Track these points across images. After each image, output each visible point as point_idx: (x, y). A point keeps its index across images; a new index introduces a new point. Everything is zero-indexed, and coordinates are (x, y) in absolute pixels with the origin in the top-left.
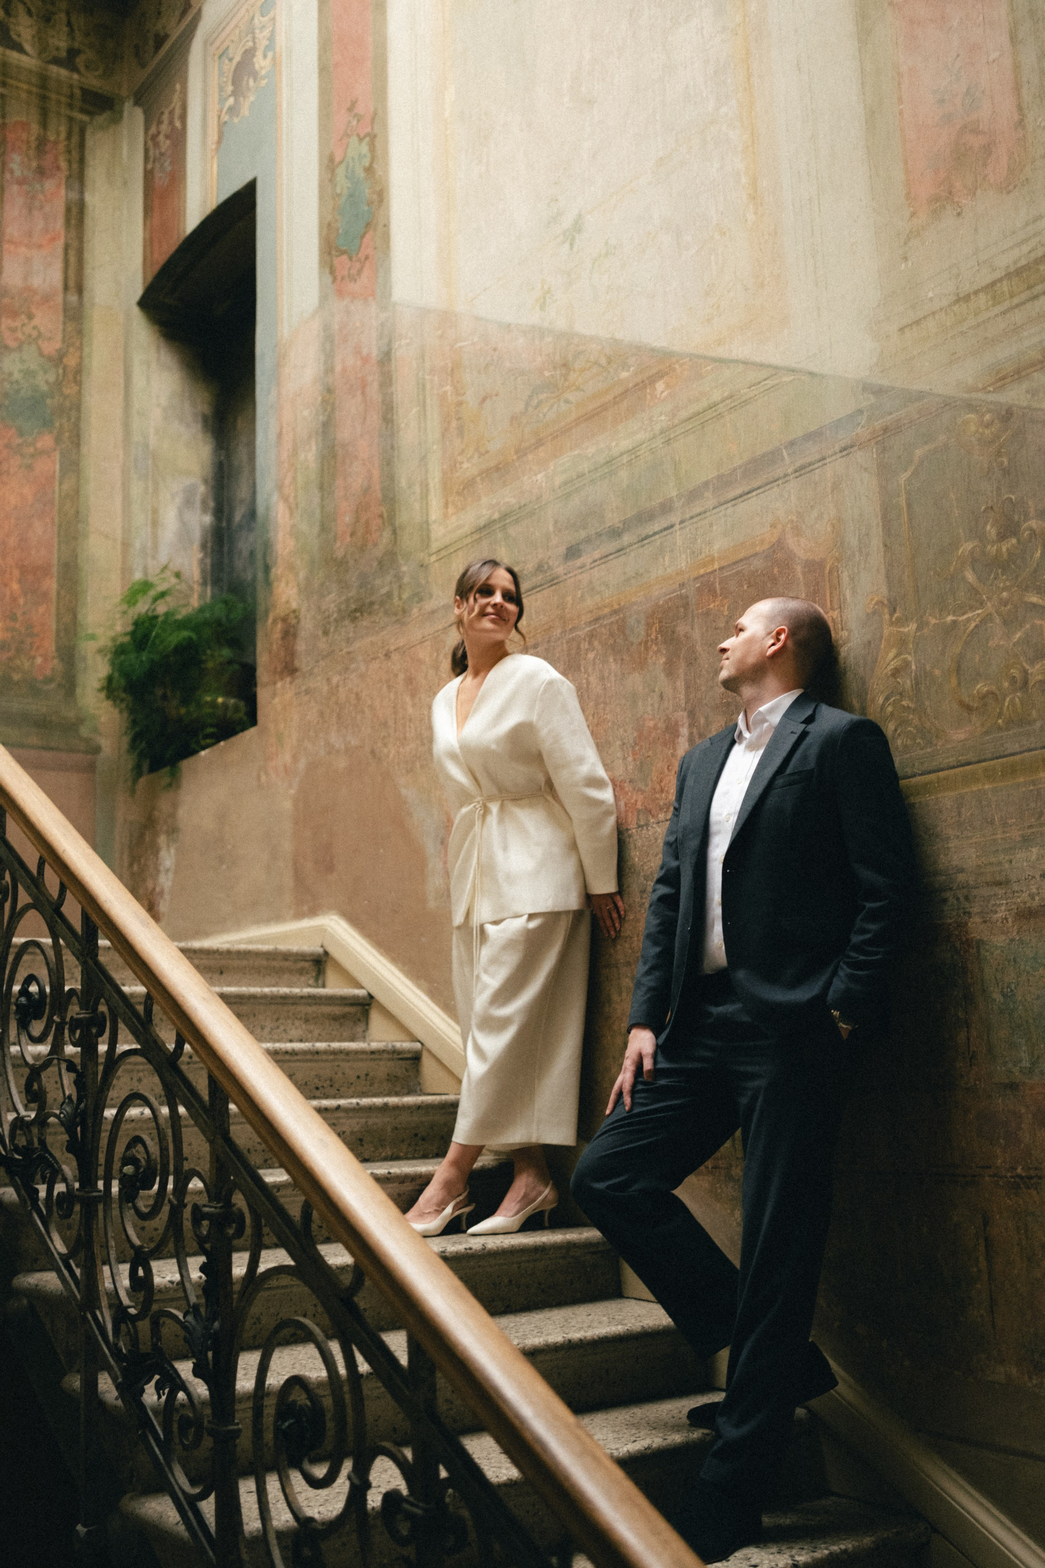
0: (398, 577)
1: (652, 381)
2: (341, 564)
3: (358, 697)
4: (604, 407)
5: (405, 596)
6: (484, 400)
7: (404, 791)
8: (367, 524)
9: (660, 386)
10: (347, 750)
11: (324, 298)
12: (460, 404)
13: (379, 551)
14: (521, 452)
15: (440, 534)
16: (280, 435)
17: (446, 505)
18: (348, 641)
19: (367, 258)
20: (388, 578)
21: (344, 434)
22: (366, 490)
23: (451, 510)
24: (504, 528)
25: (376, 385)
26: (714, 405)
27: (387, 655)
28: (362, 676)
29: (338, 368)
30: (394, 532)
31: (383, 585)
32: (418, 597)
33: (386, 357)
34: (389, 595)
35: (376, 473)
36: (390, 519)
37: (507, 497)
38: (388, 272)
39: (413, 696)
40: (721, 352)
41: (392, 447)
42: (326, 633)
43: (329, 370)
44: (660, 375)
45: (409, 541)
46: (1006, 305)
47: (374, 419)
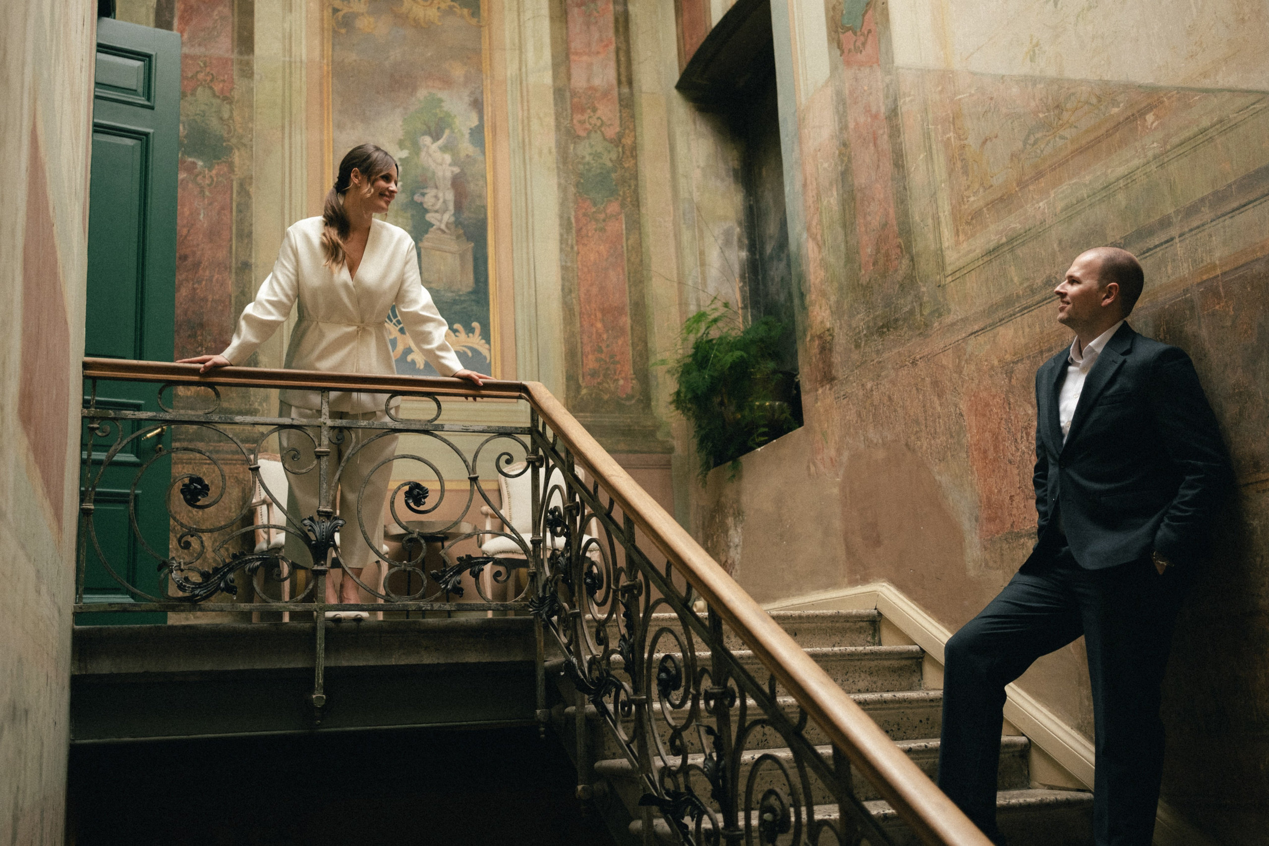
0: (918, 297)
1: (1142, 113)
2: (867, 288)
3: (890, 399)
4: (1098, 140)
5: (926, 312)
6: (985, 142)
7: (938, 478)
8: (887, 256)
9: (1150, 117)
10: (884, 444)
11: (834, 69)
12: (963, 147)
13: (899, 277)
14: (1022, 184)
15: (952, 258)
16: (805, 185)
17: (957, 234)
18: (878, 352)
19: (870, 31)
20: (910, 298)
21: (861, 179)
22: (884, 226)
23: (962, 237)
24: (1012, 250)
25: (886, 137)
26: (1204, 130)
27: (914, 363)
28: (893, 383)
29: (851, 125)
30: (912, 260)
31: (906, 304)
32: (938, 313)
33: (893, 113)
34: (912, 312)
35: (892, 211)
36: (907, 248)
37: (1014, 223)
38: (889, 41)
39: (940, 396)
40: (1207, 83)
41: (905, 188)
42: (858, 346)
43: (844, 127)
44: (1150, 108)
45: (926, 266)
47: (887, 166)
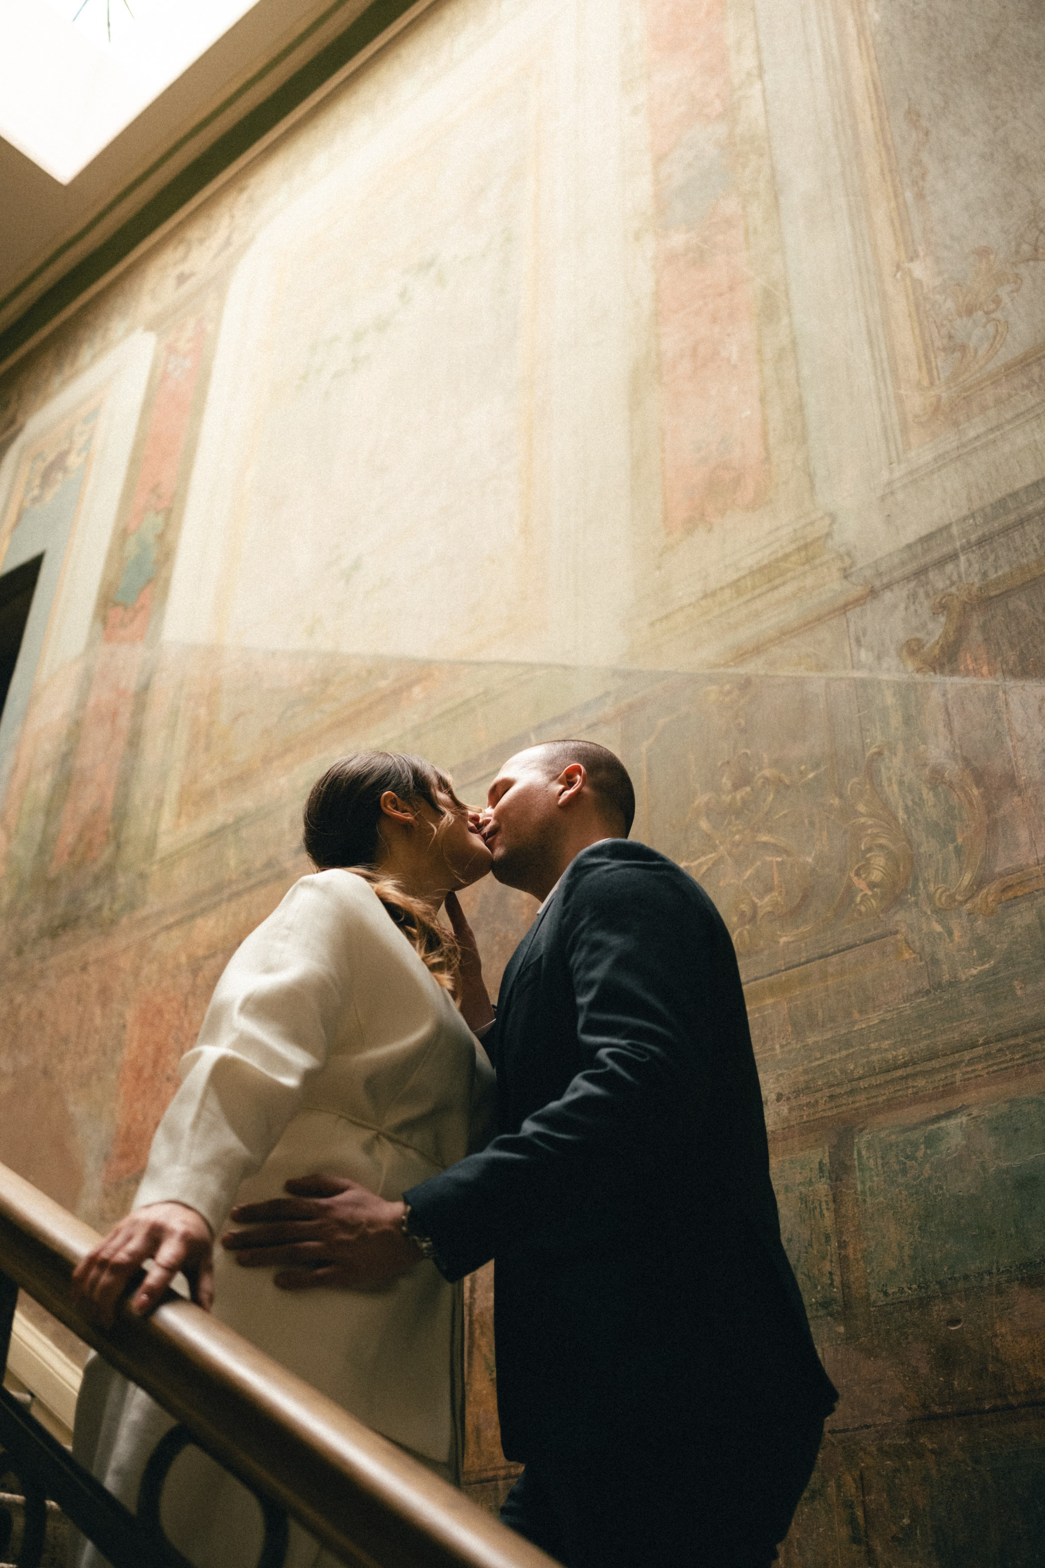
0: (112, 890)
1: (410, 685)
2: (53, 884)
3: (41, 1015)
4: (359, 713)
5: (116, 907)
6: (236, 719)
7: (72, 1108)
8: (90, 844)
9: (417, 690)
10: (14, 1074)
11: (90, 644)
12: (212, 723)
13: (96, 868)
14: (267, 760)
15: (166, 843)
16: (14, 770)
17: (179, 815)
18: (43, 958)
19: (142, 607)
20: (101, 891)
21: (84, 761)
22: (96, 811)
23: (183, 820)
24: (237, 831)
25: (128, 715)
26: (467, 702)
27: (84, 969)
28: (50, 994)
29: (91, 702)
30: (118, 847)
31: (93, 899)
32: (131, 906)
33: (145, 688)
34: (99, 908)
35: (110, 794)
36: (115, 835)
37: (247, 802)
38: (162, 617)
39: (104, 1005)
41: (133, 768)
42: (20, 952)
43: (82, 705)
44: (418, 681)
45: (130, 853)
46: (749, 596)
47: (120, 744)
